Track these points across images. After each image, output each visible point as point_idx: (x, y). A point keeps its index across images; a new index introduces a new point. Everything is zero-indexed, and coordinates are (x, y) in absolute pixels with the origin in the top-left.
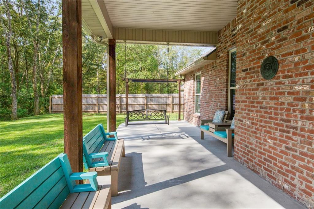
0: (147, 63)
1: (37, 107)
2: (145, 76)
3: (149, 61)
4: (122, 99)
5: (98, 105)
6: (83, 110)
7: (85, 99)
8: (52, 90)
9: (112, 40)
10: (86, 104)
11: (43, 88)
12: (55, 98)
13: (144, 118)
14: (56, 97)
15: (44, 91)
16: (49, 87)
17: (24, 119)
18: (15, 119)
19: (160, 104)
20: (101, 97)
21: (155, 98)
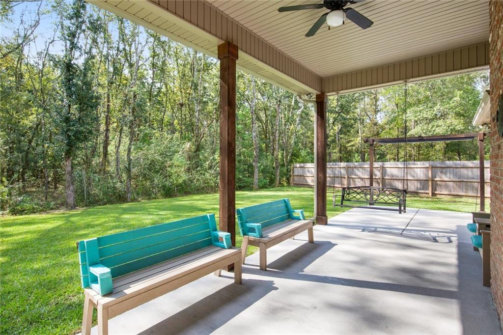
0: (453, 103)
1: (278, 178)
2: (449, 127)
3: (457, 99)
4: (386, 170)
5: (348, 177)
6: (327, 185)
7: (331, 169)
8: (295, 158)
9: (319, 95)
10: (331, 176)
11: (286, 156)
12: (296, 167)
13: (367, 199)
14: (298, 165)
15: (287, 158)
16: (292, 154)
17: (263, 190)
18: (257, 190)
19: (463, 181)
20: (351, 166)
21: (452, 169)
